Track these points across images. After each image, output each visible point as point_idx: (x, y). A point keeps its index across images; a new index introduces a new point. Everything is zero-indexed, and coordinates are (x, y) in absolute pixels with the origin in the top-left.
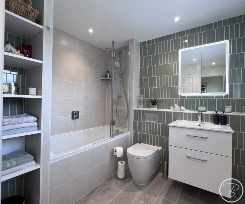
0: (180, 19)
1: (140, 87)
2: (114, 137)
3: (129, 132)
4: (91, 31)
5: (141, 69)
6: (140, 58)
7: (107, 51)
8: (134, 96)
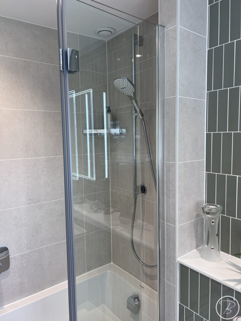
1: (208, 169)
6: (210, 52)
7: (105, 41)
8: (179, 210)
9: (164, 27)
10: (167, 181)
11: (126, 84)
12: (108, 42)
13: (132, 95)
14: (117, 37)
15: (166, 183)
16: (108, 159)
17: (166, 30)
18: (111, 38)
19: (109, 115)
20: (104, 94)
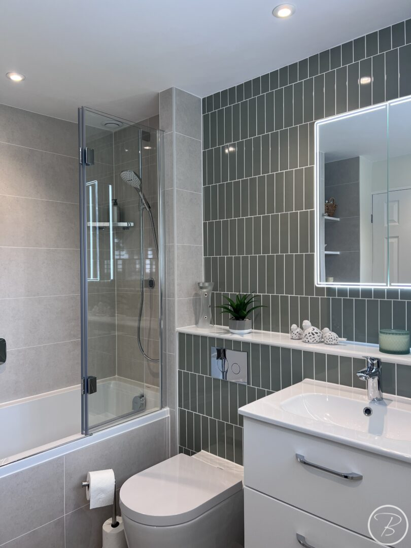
0: (293, 13)
1: (205, 254)
2: (94, 435)
3: (167, 409)
4: (16, 78)
5: (206, 190)
6: (204, 153)
7: (112, 132)
8: (177, 285)
9: (164, 131)
10: (168, 261)
11: (133, 176)
12: (115, 133)
13: (139, 187)
17: (165, 134)
18: (117, 130)
19: (116, 208)
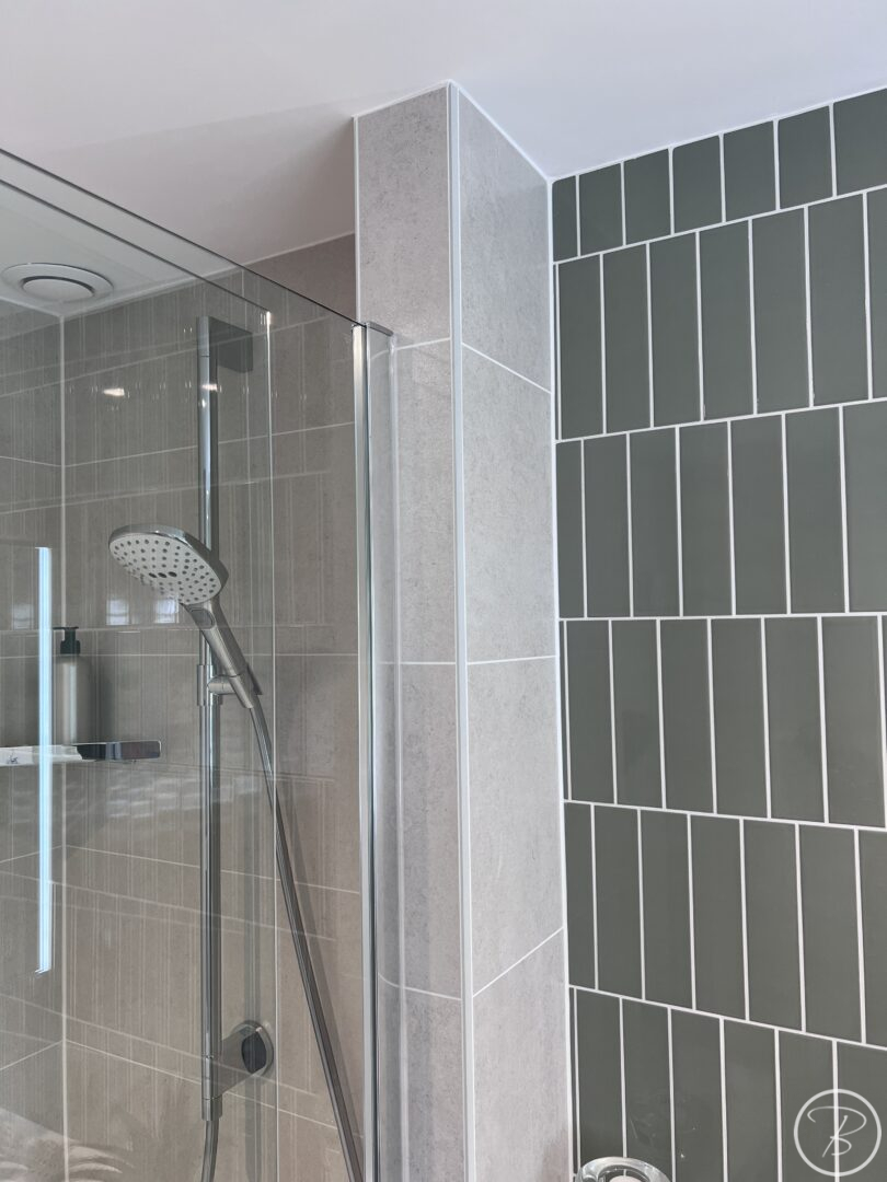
7: (57, 319)
9: (388, 333)
10: (413, 1090)
11: (182, 557)
12: (72, 324)
13: (209, 607)
14: (118, 311)
15: (412, 1102)
16: (56, 876)
17: (394, 349)
18: (84, 309)
19: (70, 671)
20: (45, 555)
